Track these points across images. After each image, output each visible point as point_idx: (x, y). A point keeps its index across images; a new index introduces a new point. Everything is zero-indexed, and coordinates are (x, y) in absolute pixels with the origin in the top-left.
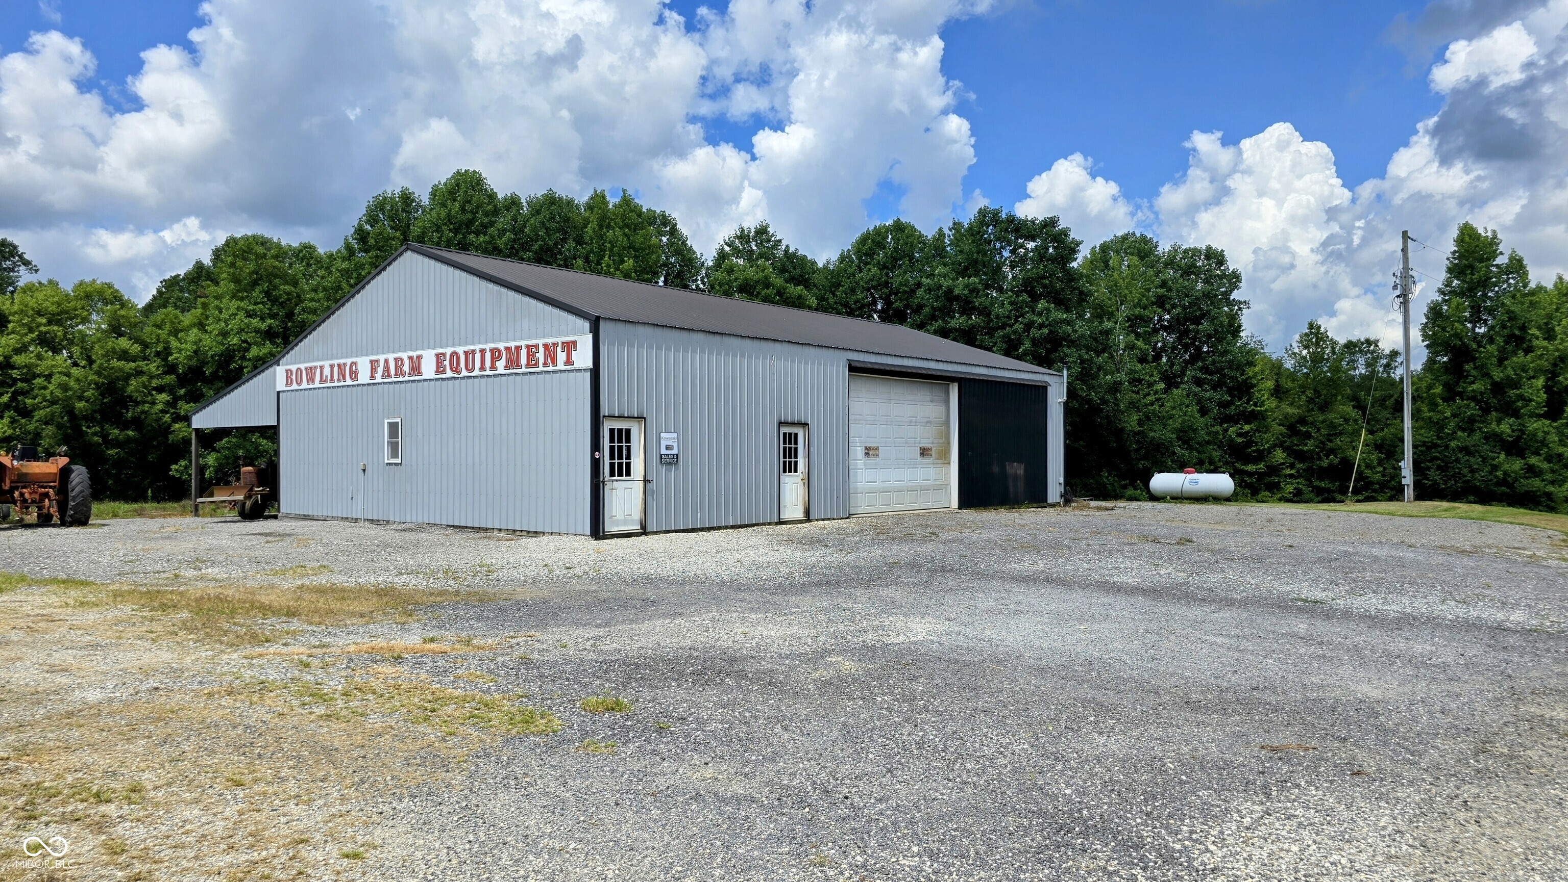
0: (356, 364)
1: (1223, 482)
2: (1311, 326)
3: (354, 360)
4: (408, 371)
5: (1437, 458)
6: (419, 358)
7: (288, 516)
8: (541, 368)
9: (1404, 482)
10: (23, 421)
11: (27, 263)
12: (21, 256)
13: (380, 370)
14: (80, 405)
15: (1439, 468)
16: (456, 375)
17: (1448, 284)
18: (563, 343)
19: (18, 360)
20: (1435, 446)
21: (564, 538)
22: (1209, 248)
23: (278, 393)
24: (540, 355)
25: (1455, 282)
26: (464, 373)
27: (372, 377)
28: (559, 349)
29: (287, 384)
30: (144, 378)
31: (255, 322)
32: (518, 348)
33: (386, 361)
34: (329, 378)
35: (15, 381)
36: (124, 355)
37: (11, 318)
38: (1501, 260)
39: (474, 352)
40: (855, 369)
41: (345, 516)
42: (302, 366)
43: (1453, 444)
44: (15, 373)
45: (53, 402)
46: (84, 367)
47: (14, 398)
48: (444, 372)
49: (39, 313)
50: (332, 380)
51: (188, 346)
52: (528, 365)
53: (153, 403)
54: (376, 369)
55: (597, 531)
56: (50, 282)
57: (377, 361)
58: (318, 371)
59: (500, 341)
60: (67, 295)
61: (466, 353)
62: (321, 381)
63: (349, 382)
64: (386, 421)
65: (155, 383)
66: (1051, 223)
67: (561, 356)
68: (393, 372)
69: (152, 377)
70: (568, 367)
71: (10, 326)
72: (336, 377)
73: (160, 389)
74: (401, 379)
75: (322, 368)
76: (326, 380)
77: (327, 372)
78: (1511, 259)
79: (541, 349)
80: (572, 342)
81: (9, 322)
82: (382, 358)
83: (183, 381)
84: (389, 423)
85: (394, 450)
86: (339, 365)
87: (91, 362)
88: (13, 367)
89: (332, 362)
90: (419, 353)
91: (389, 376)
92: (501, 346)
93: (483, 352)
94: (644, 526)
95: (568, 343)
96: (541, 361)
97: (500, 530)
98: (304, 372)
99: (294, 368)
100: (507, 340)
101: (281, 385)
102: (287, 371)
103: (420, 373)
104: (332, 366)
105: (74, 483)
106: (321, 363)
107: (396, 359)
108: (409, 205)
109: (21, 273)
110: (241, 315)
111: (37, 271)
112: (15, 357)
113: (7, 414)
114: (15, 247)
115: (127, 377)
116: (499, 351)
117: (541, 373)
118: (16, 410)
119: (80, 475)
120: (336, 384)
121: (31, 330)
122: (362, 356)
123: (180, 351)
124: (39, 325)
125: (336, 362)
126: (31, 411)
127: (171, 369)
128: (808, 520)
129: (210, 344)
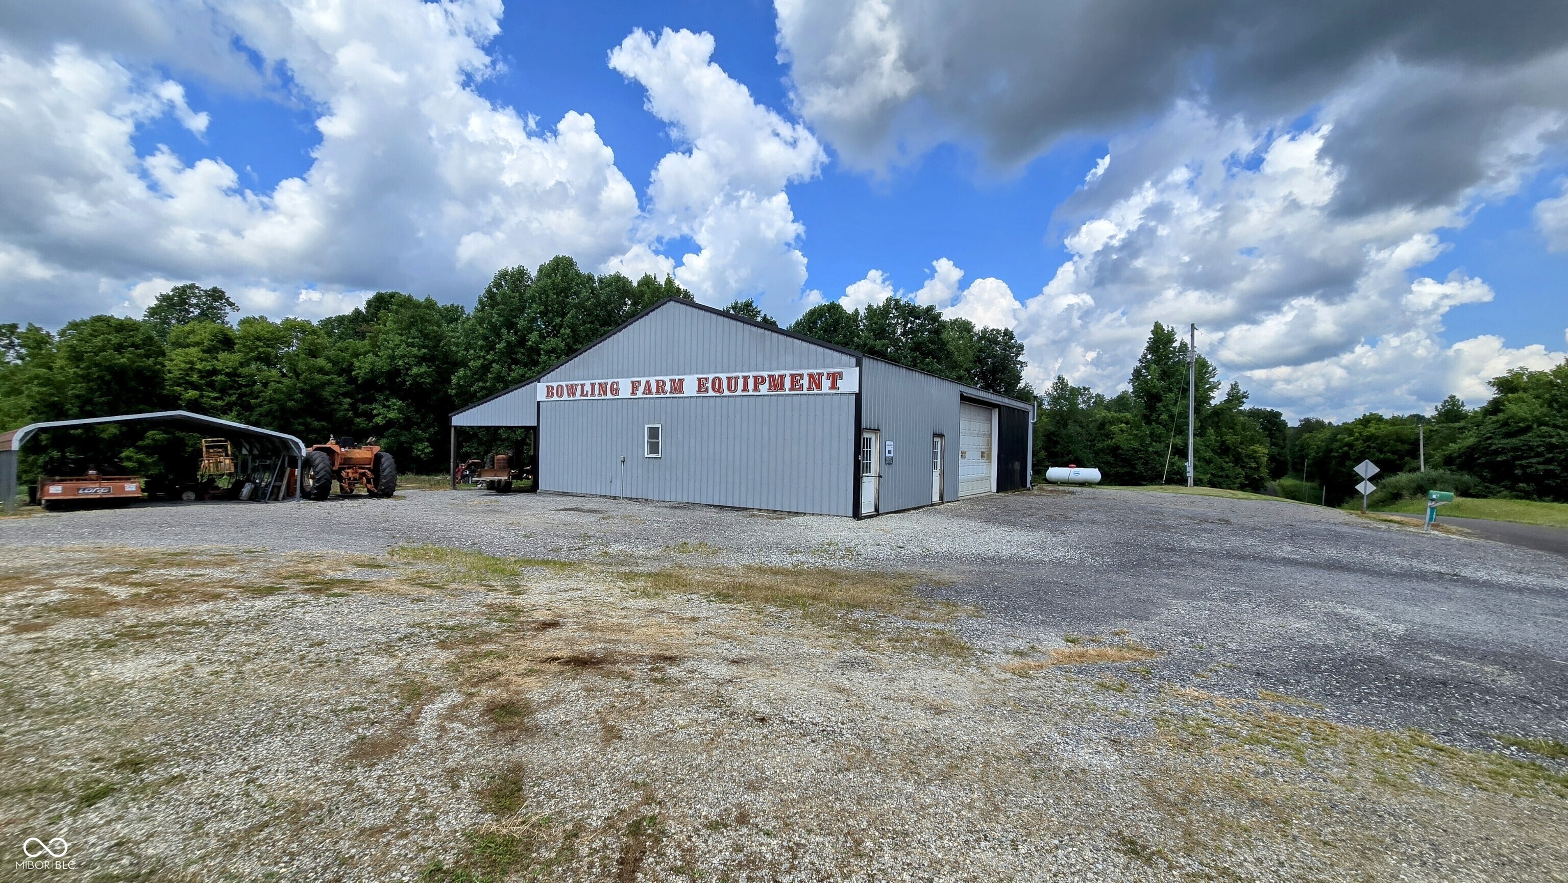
0: (617, 383)
1: (1094, 474)
2: (1059, 378)
3: (616, 380)
4: (669, 390)
5: (1141, 458)
6: (681, 381)
7: (547, 493)
8: (805, 391)
9: (1188, 475)
10: (247, 414)
11: (231, 304)
12: (227, 300)
13: (641, 389)
14: (290, 404)
15: (1143, 464)
16: (718, 394)
17: (1145, 356)
18: (828, 374)
19: (244, 371)
20: (1140, 451)
21: (825, 519)
22: (1006, 330)
23: (539, 403)
24: (805, 382)
25: (1149, 356)
26: (726, 393)
27: (633, 393)
28: (824, 378)
29: (547, 396)
30: (334, 387)
31: (415, 350)
32: (782, 377)
33: (648, 382)
34: (590, 393)
35: (241, 386)
36: (321, 370)
37: (236, 341)
38: (1176, 344)
39: (737, 378)
40: (964, 398)
41: (603, 494)
42: (564, 384)
43: (1151, 449)
44: (242, 381)
45: (271, 401)
46: (291, 378)
47: (241, 396)
48: (707, 390)
49: (258, 339)
50: (593, 394)
51: (367, 365)
52: (792, 389)
53: (341, 404)
54: (637, 388)
55: (857, 514)
56: (261, 317)
57: (639, 382)
58: (579, 388)
59: (763, 370)
60: (278, 327)
61: (729, 379)
62: (582, 395)
63: (609, 396)
64: (646, 426)
65: (342, 390)
66: (930, 309)
67: (826, 383)
68: (654, 389)
69: (340, 387)
70: (834, 392)
71: (236, 347)
72: (597, 392)
73: (345, 395)
74: (662, 395)
75: (583, 385)
76: (587, 395)
77: (588, 388)
78: (1181, 343)
79: (806, 378)
80: (839, 373)
81: (235, 344)
82: (643, 380)
83: (359, 388)
84: (649, 428)
85: (654, 448)
86: (600, 384)
87: (298, 375)
88: (239, 376)
89: (593, 381)
90: (681, 377)
91: (650, 393)
92: (765, 374)
93: (746, 379)
94: (877, 510)
95: (834, 374)
96: (806, 386)
97: (760, 510)
98: (565, 388)
99: (555, 385)
100: (771, 370)
101: (541, 396)
102: (547, 387)
103: (681, 391)
104: (593, 385)
105: (385, 466)
106: (583, 382)
107: (657, 382)
108: (522, 277)
109: (227, 311)
110: (404, 345)
111: (238, 310)
112: (241, 369)
113: (235, 408)
114: (223, 293)
115: (323, 385)
116: (762, 377)
117: (805, 394)
118: (241, 406)
119: (388, 460)
120: (597, 397)
121: (252, 350)
122: (623, 377)
123: (360, 368)
124: (258, 347)
125: (597, 382)
126: (254, 408)
127: (352, 380)
128: (943, 503)
129: (382, 364)
